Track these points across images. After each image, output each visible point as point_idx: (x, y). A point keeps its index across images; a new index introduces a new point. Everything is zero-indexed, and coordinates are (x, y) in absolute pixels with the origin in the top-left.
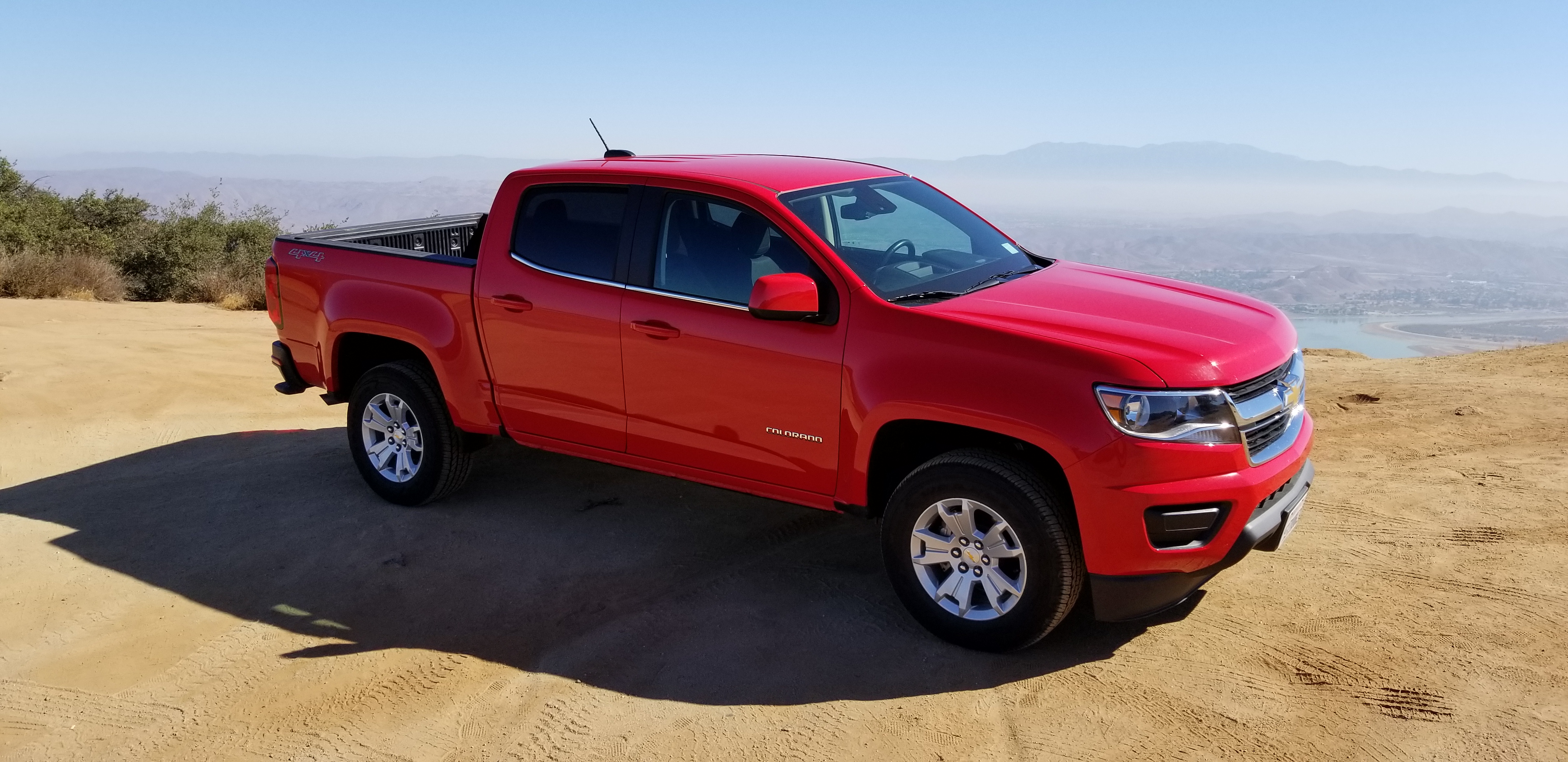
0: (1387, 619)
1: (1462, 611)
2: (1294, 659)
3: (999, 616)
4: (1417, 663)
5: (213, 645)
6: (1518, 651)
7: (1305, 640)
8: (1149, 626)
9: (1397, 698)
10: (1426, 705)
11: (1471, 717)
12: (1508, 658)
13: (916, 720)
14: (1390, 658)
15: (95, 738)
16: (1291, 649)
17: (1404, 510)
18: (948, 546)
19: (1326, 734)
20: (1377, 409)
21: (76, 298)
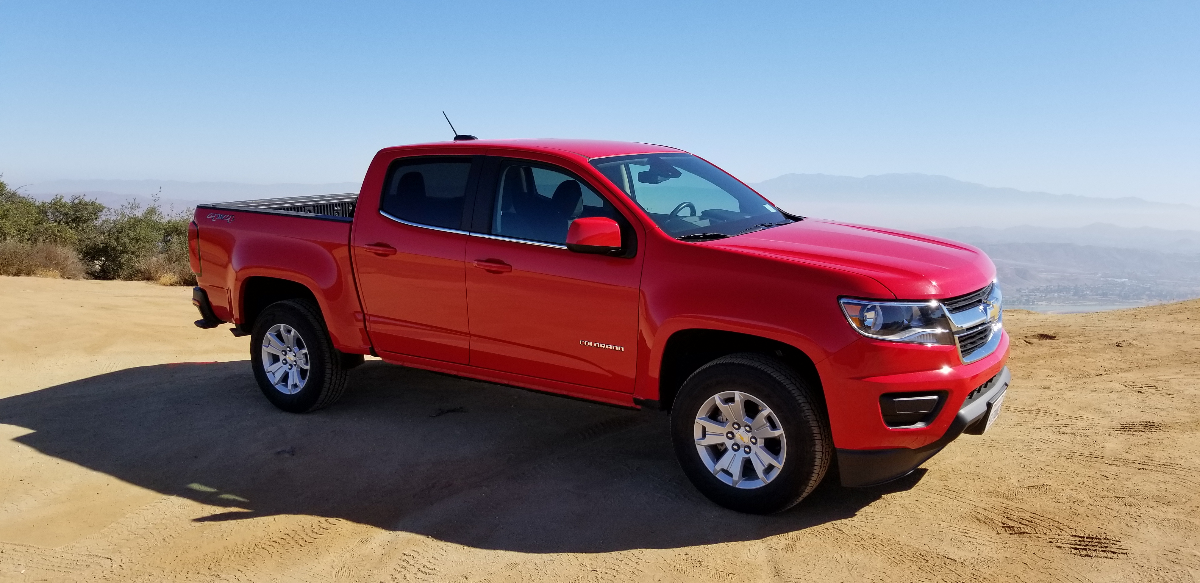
0: (1072, 487)
1: (1131, 480)
2: (1000, 516)
3: (764, 484)
4: (1098, 517)
5: (138, 513)
6: (1178, 508)
7: (1008, 503)
8: (883, 494)
9: (1083, 542)
10: (1107, 547)
11: (1143, 555)
12: (1170, 512)
13: (699, 562)
14: (1076, 514)
15: (40, 579)
16: (997, 509)
17: (1080, 411)
18: (723, 430)
19: (1028, 569)
20: (1055, 343)
21: (46, 276)
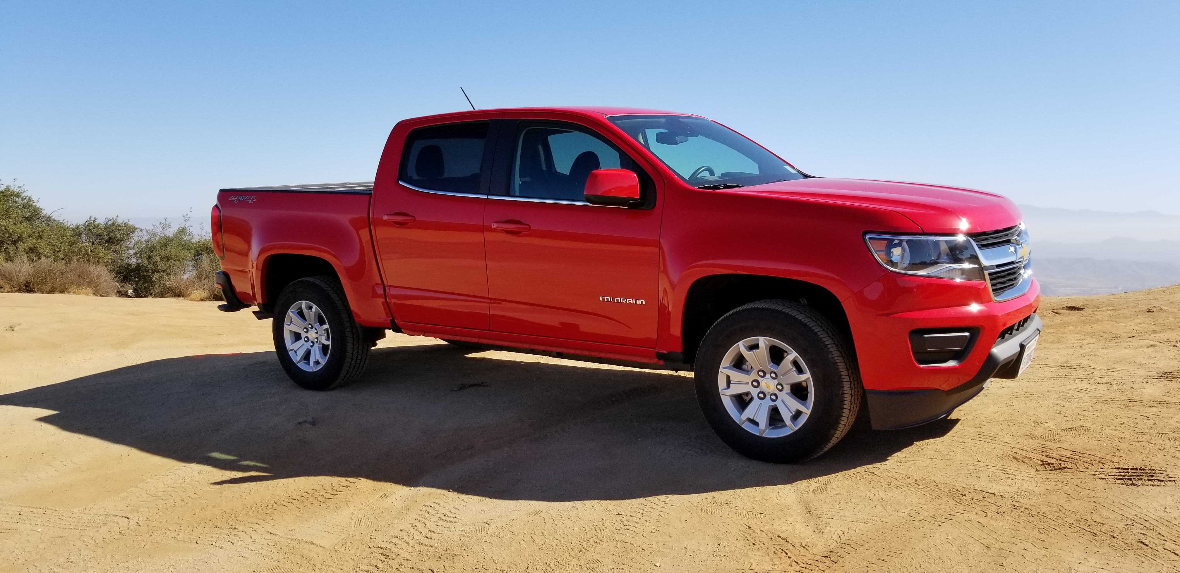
0: (1112, 427)
1: (1174, 419)
2: (1038, 455)
3: (792, 432)
4: (1141, 451)
5: (158, 478)
7: (1046, 443)
8: (915, 442)
9: (1128, 473)
10: (1153, 476)
13: (727, 504)
14: (1118, 449)
15: (56, 536)
16: (1035, 449)
17: (1115, 365)
18: (749, 378)
19: (1071, 499)
20: (1084, 313)
21: (79, 294)
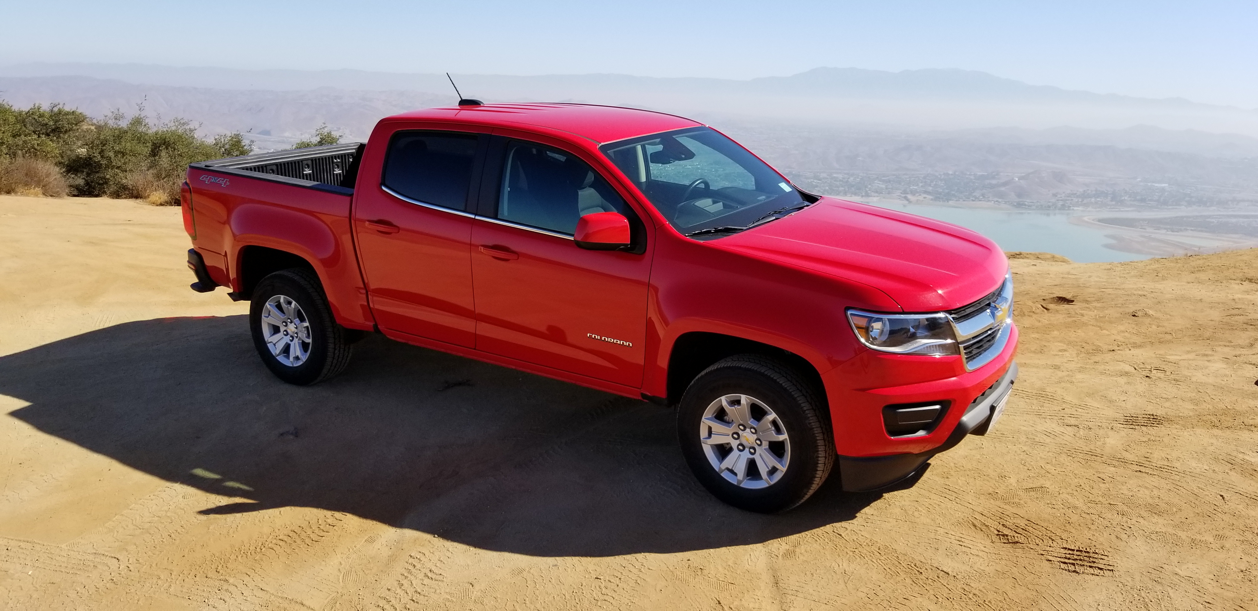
0: (1069, 490)
1: (1127, 484)
2: (996, 522)
3: (767, 485)
4: (1089, 527)
5: (143, 503)
6: (1167, 518)
7: (1005, 507)
8: (885, 493)
9: (1073, 556)
10: (1094, 562)
11: (1128, 573)
12: (1160, 524)
13: (701, 569)
14: (1069, 523)
15: (48, 581)
16: (994, 514)
17: (1087, 398)
18: (729, 430)
19: (1017, 585)
20: (1072, 310)
21: (27, 195)
